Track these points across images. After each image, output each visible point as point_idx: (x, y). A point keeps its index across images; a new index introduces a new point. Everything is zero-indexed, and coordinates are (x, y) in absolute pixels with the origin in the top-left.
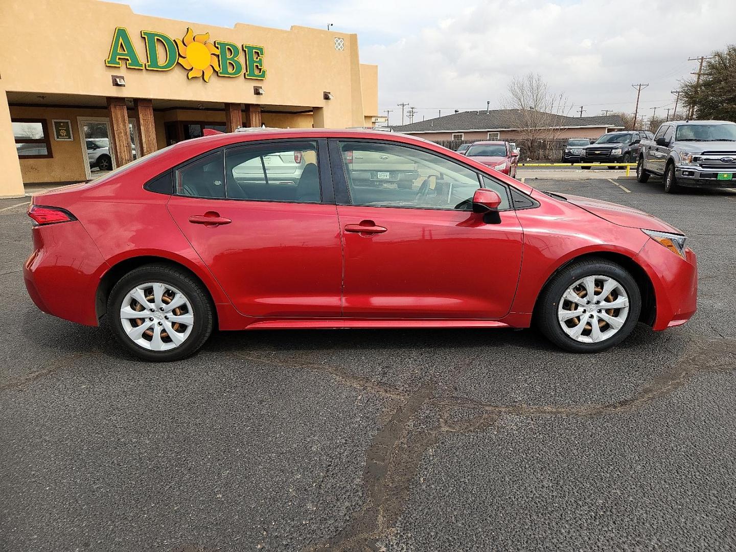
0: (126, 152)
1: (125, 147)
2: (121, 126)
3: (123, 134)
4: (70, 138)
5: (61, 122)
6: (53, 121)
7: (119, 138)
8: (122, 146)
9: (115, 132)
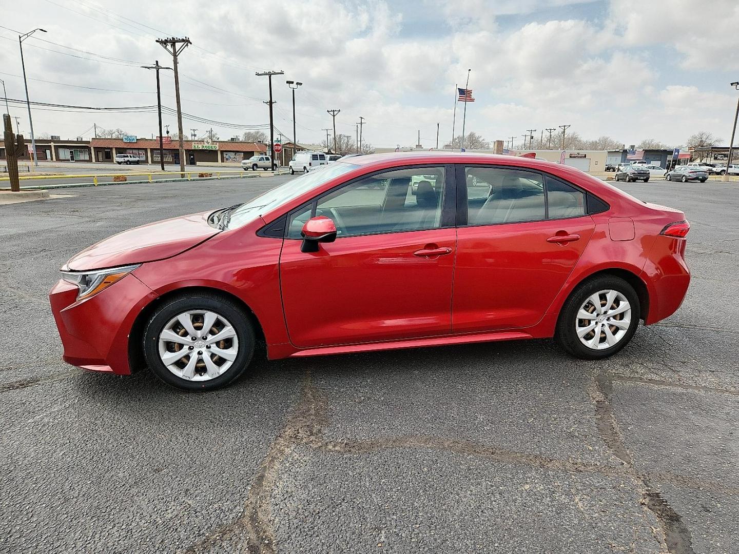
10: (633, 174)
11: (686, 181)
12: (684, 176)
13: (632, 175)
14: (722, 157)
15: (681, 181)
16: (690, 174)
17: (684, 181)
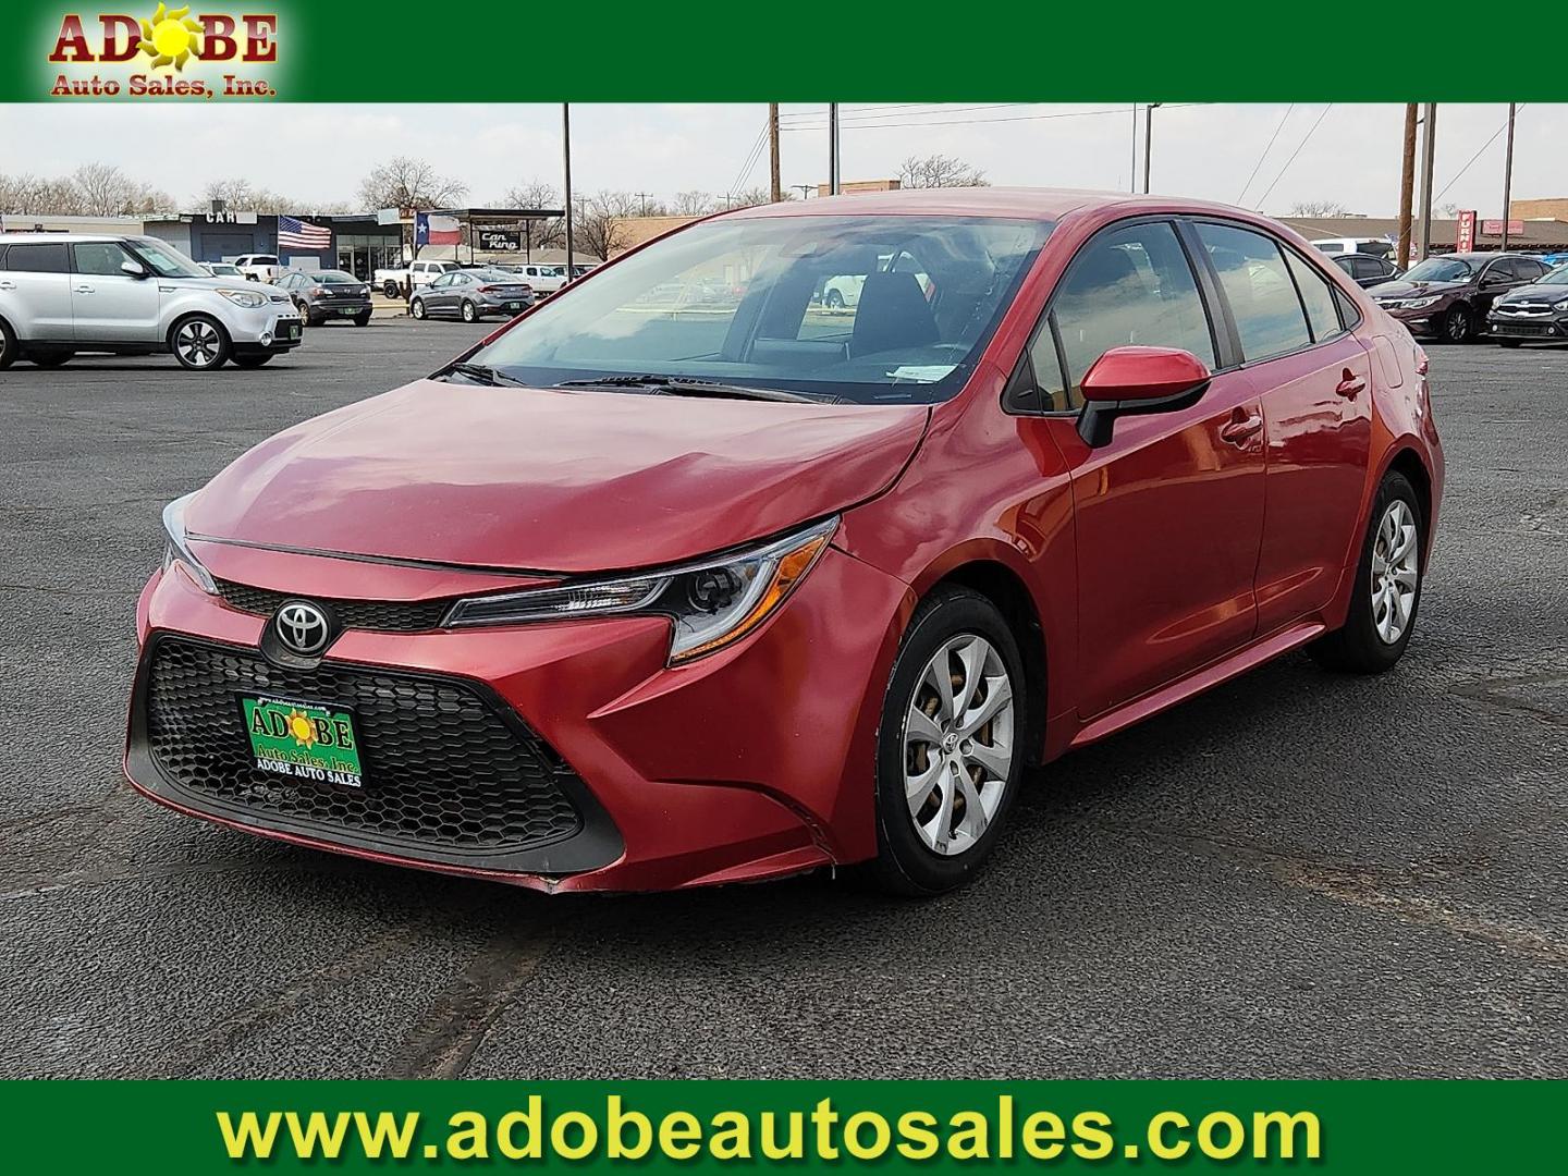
10: (319, 297)
11: (475, 320)
12: (467, 301)
13: (317, 303)
14: (501, 241)
15: (463, 320)
16: (485, 296)
17: (469, 318)
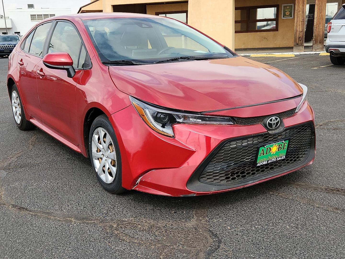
0: (300, 26)
1: (301, 22)
2: (301, 6)
3: (301, 13)
4: (291, 17)
5: (288, 6)
6: (283, 5)
7: (297, 15)
8: (299, 22)
9: (296, 11)
